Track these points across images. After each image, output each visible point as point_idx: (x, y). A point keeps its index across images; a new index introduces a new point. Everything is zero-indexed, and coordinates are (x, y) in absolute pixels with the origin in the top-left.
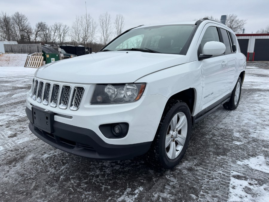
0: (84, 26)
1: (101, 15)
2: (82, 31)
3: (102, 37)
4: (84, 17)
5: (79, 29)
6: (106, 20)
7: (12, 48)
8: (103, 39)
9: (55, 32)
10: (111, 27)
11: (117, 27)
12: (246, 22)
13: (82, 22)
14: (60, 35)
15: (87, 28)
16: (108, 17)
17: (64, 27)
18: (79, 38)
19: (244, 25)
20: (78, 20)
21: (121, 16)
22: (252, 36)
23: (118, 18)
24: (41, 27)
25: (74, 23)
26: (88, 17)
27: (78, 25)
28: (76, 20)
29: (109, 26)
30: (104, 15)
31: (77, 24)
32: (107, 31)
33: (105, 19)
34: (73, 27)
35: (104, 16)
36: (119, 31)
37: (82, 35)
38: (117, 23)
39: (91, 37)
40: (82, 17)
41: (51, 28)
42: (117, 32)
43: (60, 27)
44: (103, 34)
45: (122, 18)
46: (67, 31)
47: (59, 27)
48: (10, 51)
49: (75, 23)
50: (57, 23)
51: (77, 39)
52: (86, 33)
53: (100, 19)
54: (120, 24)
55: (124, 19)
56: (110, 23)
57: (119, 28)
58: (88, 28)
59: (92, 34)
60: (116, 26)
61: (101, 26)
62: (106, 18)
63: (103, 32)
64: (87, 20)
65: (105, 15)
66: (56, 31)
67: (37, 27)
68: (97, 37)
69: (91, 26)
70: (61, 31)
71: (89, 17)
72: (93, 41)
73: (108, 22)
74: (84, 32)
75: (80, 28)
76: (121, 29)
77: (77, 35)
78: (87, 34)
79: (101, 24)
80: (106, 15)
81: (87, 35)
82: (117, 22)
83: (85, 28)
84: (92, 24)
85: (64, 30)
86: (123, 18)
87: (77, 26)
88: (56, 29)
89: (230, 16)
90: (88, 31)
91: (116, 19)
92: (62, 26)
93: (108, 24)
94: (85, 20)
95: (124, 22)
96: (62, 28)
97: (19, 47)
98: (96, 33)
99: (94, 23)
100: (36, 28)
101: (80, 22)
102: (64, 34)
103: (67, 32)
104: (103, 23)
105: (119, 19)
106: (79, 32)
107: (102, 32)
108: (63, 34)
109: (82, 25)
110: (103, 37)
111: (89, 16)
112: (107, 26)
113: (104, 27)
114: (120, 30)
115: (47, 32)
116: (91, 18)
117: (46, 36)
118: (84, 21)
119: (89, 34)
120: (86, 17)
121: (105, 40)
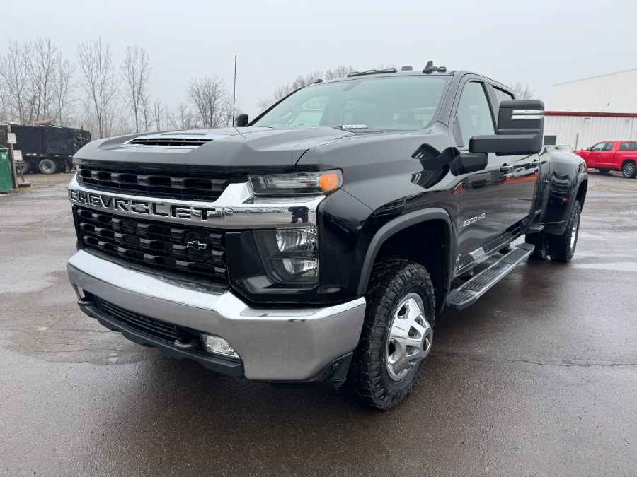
0: (35, 69)
1: (83, 44)
2: (28, 85)
3: (89, 102)
4: (33, 44)
5: (19, 75)
8: (93, 106)
10: (113, 75)
11: (131, 77)
13: (28, 59)
15: (43, 75)
18: (20, 102)
20: (17, 53)
21: (139, 50)
23: (132, 56)
25: (4, 59)
26: (46, 47)
27: (17, 64)
28: (9, 51)
29: (109, 74)
30: (93, 44)
31: (11, 64)
32: (102, 85)
33: (95, 55)
35: (93, 47)
36: (135, 88)
37: (30, 93)
38: (131, 67)
39: (57, 101)
40: (27, 47)
42: (131, 92)
44: (91, 93)
45: (143, 55)
49: (7, 59)
51: (16, 105)
52: (40, 88)
53: (82, 55)
54: (138, 70)
55: (148, 58)
56: (111, 66)
57: (137, 80)
58: (46, 76)
59: (59, 91)
60: (126, 75)
61: (85, 72)
62: (100, 52)
63: (93, 89)
64: (42, 55)
65: (96, 46)
68: (74, 100)
69: (56, 71)
71: (49, 48)
72: (63, 111)
73: (106, 62)
74: (35, 86)
75: (24, 75)
76: (140, 85)
77: (16, 92)
78: (45, 91)
79: (85, 67)
80: (99, 46)
81: (45, 94)
82: (130, 64)
83: (37, 76)
84: (57, 65)
86: (145, 56)
87: (13, 69)
90: (48, 83)
91: (125, 57)
93: (106, 68)
94: (37, 54)
95: (148, 67)
98: (73, 91)
99: (63, 62)
101: (21, 59)
104: (89, 67)
105: (136, 57)
106: (20, 87)
107: (89, 89)
109: (30, 68)
110: (92, 101)
111: (49, 44)
112: (103, 74)
113: (93, 77)
114: (138, 85)
116: (55, 49)
118: (35, 58)
119: (51, 92)
120: (41, 47)
121: (99, 111)
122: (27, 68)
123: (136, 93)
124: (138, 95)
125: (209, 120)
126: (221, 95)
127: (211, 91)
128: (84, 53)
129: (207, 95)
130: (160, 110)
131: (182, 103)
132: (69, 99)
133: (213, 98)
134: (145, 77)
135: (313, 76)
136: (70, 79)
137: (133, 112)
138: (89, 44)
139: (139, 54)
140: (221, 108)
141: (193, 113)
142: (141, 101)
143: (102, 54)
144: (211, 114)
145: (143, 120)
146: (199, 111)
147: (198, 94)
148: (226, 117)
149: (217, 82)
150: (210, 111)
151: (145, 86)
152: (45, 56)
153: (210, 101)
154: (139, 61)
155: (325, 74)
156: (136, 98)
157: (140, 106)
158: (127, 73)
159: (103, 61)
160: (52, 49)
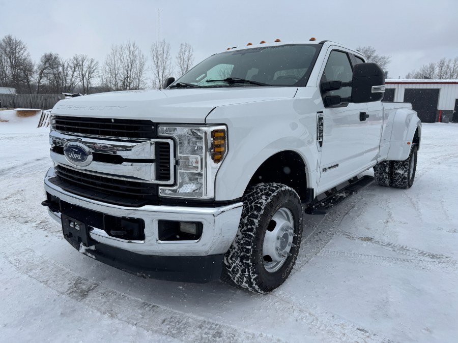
0: (126, 61)
1: (155, 44)
2: (121, 71)
3: (155, 81)
4: (125, 46)
5: (116, 66)
6: (163, 53)
7: (14, 101)
8: (158, 83)
9: (74, 71)
10: (171, 63)
11: (182, 64)
12: (389, 60)
13: (121, 55)
14: (83, 75)
15: (130, 65)
16: (166, 47)
17: (90, 62)
18: (116, 81)
19: (387, 65)
20: (116, 51)
21: (188, 46)
22: (400, 85)
23: (183, 50)
24: (50, 61)
25: (109, 55)
26: (132, 48)
27: (116, 59)
28: (112, 51)
29: (168, 63)
31: (113, 58)
32: (163, 70)
34: (107, 64)
37: (122, 76)
38: (182, 57)
39: (137, 80)
40: (122, 48)
41: (68, 64)
43: (83, 62)
44: (157, 75)
45: (190, 49)
46: (94, 68)
47: (81, 62)
48: (11, 105)
49: (111, 56)
50: (78, 55)
51: (114, 83)
52: (128, 73)
53: (153, 51)
54: (186, 59)
55: (193, 51)
56: (169, 57)
57: (185, 66)
58: (132, 65)
59: (139, 74)
60: (179, 63)
61: (154, 62)
62: (163, 48)
63: (158, 72)
64: (130, 52)
65: (161, 45)
66: (76, 70)
67: (43, 61)
68: (146, 79)
69: (138, 62)
70: (85, 69)
71: (134, 47)
73: (167, 55)
74: (125, 71)
75: (119, 64)
77: (114, 76)
78: (130, 74)
79: (155, 58)
81: (130, 76)
82: (182, 55)
83: (126, 65)
84: (138, 57)
85: (89, 67)
86: (191, 50)
87: (113, 62)
88: (77, 65)
89: (365, 49)
90: (132, 70)
91: (179, 51)
92: (86, 60)
93: (166, 58)
94: (127, 52)
95: (192, 57)
96: (86, 64)
97: (27, 98)
100: (41, 63)
101: (118, 55)
102: (89, 73)
103: (95, 71)
105: (185, 50)
106: (116, 72)
107: (156, 72)
108: (87, 74)
109: (123, 60)
110: (157, 80)
111: (134, 45)
112: (165, 62)
114: (186, 69)
115: (61, 69)
116: (137, 49)
117: (57, 76)
118: (126, 54)
120: (129, 47)
122: (120, 59)
128: (155, 49)
132: (144, 79)
134: (190, 63)
136: (144, 66)
139: (188, 49)
143: (165, 49)
152: (131, 53)
154: (187, 52)
158: (179, 60)
159: (165, 54)
160: (135, 49)
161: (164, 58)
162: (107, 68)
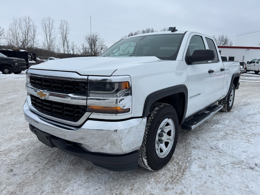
0: (24, 28)
1: (43, 19)
2: (21, 35)
3: (45, 42)
4: (23, 19)
5: (17, 32)
6: (50, 25)
10: (55, 31)
11: (62, 32)
13: (20, 25)
15: (27, 31)
18: (17, 42)
20: (16, 22)
21: (66, 21)
23: (63, 24)
25: (12, 24)
26: (27, 20)
27: (16, 27)
28: (13, 22)
29: (53, 31)
31: (14, 26)
32: (50, 36)
33: (47, 23)
34: (10, 30)
35: (47, 20)
36: (64, 37)
37: (22, 38)
38: (62, 28)
39: (32, 41)
40: (20, 20)
42: (62, 38)
44: (46, 38)
45: (67, 23)
46: (1, 33)
52: (25, 37)
54: (65, 29)
56: (54, 28)
57: (64, 33)
58: (28, 31)
59: (33, 37)
60: (60, 31)
61: (44, 30)
62: (49, 22)
63: (47, 37)
65: (48, 20)
68: (38, 41)
69: (32, 30)
72: (34, 46)
73: (52, 26)
74: (24, 35)
75: (19, 31)
77: (16, 38)
78: (27, 37)
80: (49, 19)
81: (27, 39)
82: (62, 27)
83: (24, 31)
84: (32, 27)
86: (68, 24)
87: (15, 29)
90: (29, 35)
91: (60, 24)
95: (69, 28)
98: (37, 37)
101: (18, 25)
103: (2, 35)
104: (45, 28)
106: (17, 36)
109: (21, 28)
111: (29, 18)
112: (51, 31)
113: (47, 32)
114: (65, 35)
116: (31, 21)
118: (23, 24)
119: (29, 38)
120: (26, 20)
121: (49, 46)
122: (20, 27)
123: (64, 39)
124: (65, 39)
125: (93, 50)
126: (98, 39)
127: (94, 38)
128: (44, 22)
129: (92, 40)
130: (74, 46)
131: (83, 43)
132: (36, 40)
133: (95, 41)
134: (68, 32)
135: (137, 32)
137: (63, 46)
138: (45, 19)
139: (65, 23)
140: (98, 45)
141: (87, 47)
142: (66, 42)
143: (51, 22)
144: (94, 47)
145: (67, 49)
146: (89, 46)
147: (89, 39)
148: (101, 49)
149: (97, 34)
150: (94, 46)
151: (67, 36)
152: (27, 24)
153: (94, 42)
154: (65, 26)
155: (141, 31)
156: (64, 41)
157: (66, 44)
158: (60, 30)
159: (51, 25)
160: (30, 21)
161: (50, 28)
162: (11, 33)
